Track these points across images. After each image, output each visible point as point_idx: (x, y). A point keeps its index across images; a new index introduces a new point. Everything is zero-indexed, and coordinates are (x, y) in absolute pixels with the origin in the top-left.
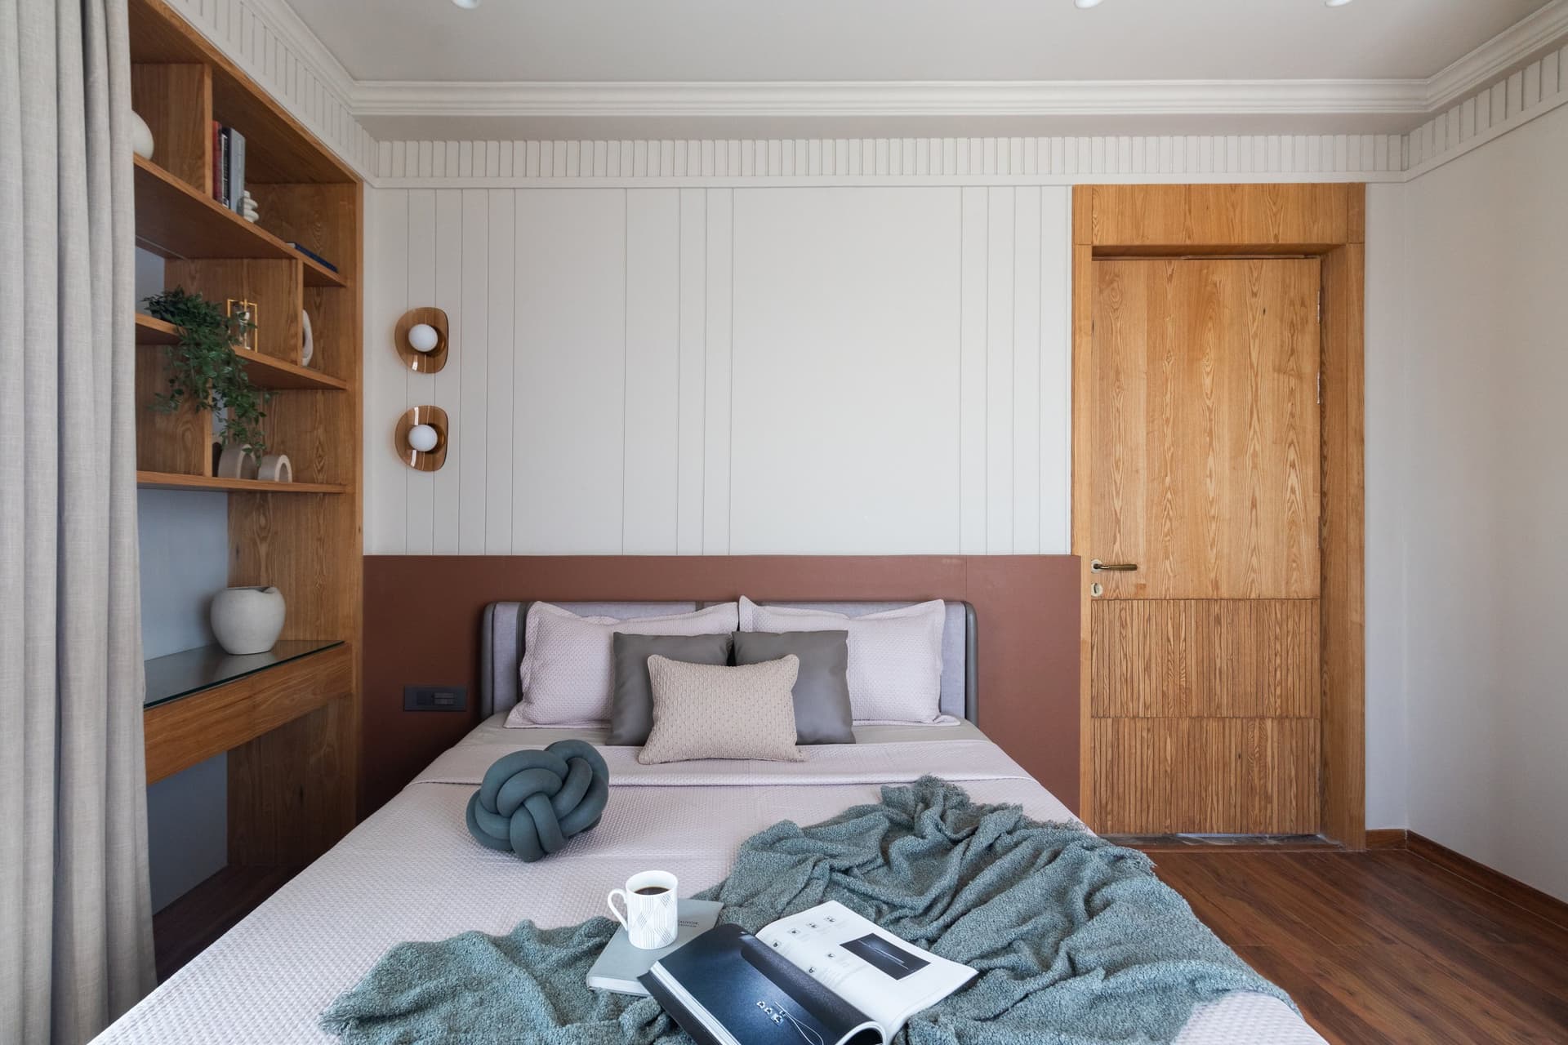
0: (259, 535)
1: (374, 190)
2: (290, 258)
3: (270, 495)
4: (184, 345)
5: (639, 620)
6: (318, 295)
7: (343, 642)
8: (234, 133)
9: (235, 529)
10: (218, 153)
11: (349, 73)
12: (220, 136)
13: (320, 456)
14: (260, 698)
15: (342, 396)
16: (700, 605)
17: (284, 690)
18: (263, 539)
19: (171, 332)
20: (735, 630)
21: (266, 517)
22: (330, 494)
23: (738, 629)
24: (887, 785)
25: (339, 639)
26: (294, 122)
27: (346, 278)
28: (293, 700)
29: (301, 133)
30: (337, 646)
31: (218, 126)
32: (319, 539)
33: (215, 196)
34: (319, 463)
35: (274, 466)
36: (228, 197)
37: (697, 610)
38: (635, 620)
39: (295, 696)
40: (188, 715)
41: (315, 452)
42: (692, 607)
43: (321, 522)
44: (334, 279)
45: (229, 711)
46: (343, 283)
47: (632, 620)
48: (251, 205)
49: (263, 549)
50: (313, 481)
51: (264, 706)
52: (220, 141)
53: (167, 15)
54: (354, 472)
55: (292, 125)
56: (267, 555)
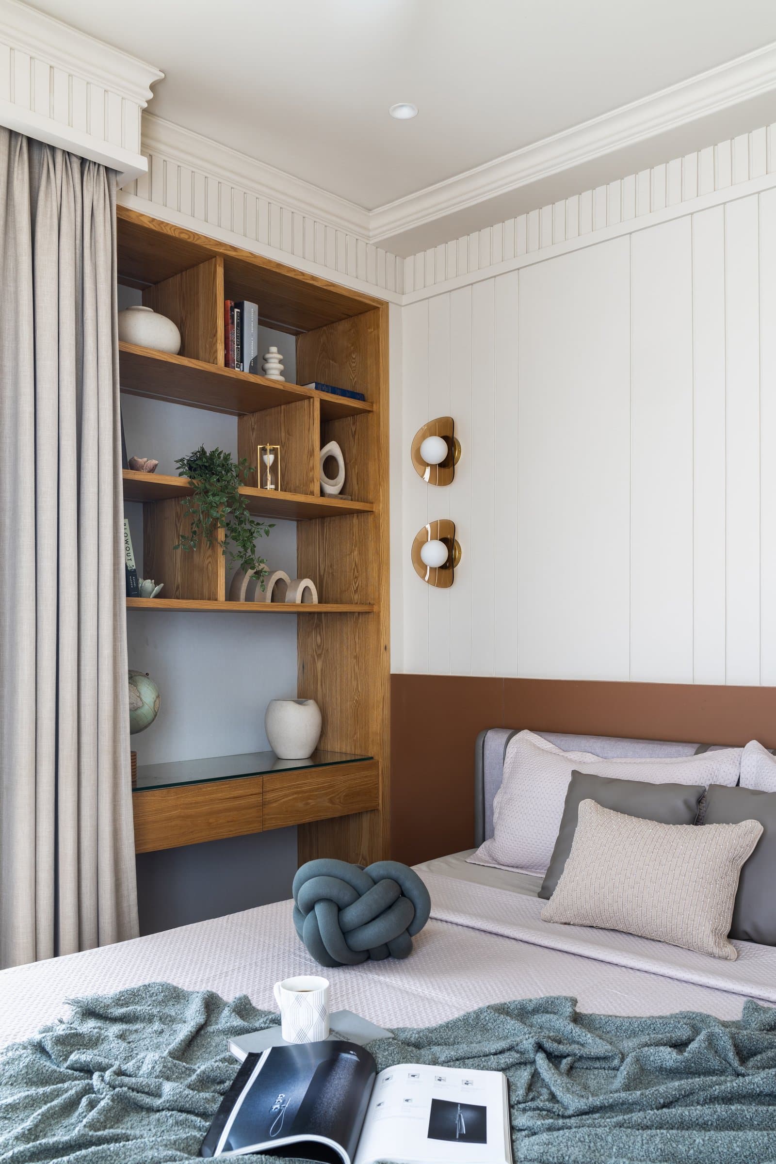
0: (316, 653)
1: (403, 308)
2: (309, 398)
3: (323, 615)
4: (197, 494)
5: (624, 760)
6: (354, 423)
7: (372, 758)
8: (247, 304)
9: (302, 648)
10: (230, 326)
11: (362, 207)
12: (232, 311)
13: (356, 577)
14: (269, 796)
15: (371, 519)
16: (703, 746)
17: (296, 793)
18: (319, 656)
19: (188, 486)
20: (734, 785)
21: (320, 635)
22: (362, 613)
23: (738, 784)
24: (755, 1000)
25: (370, 755)
26: (303, 274)
27: (372, 403)
28: (307, 804)
29: (311, 282)
30: (366, 760)
31: (230, 303)
32: (356, 657)
33: (227, 364)
34: (355, 583)
35: (296, 589)
36: (242, 361)
37: (696, 753)
38: (619, 760)
39: (310, 801)
40: (200, 799)
41: (352, 573)
42: (690, 749)
43: (357, 640)
44: (361, 407)
45: (237, 803)
46: (368, 409)
47: (614, 760)
48: (276, 358)
49: (319, 665)
50: (351, 602)
51: (274, 805)
52: (233, 316)
53: (176, 234)
54: (379, 590)
55: (300, 278)
56: (322, 670)
